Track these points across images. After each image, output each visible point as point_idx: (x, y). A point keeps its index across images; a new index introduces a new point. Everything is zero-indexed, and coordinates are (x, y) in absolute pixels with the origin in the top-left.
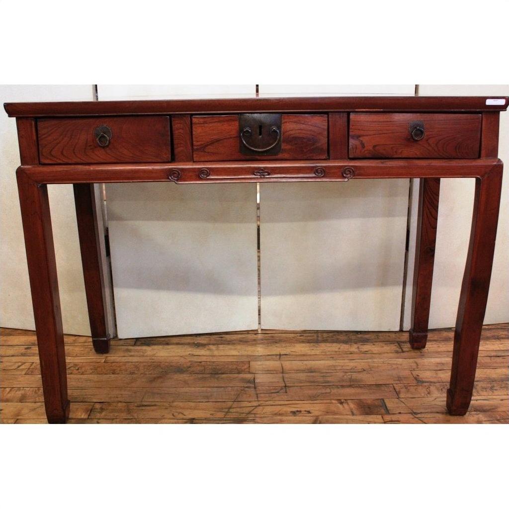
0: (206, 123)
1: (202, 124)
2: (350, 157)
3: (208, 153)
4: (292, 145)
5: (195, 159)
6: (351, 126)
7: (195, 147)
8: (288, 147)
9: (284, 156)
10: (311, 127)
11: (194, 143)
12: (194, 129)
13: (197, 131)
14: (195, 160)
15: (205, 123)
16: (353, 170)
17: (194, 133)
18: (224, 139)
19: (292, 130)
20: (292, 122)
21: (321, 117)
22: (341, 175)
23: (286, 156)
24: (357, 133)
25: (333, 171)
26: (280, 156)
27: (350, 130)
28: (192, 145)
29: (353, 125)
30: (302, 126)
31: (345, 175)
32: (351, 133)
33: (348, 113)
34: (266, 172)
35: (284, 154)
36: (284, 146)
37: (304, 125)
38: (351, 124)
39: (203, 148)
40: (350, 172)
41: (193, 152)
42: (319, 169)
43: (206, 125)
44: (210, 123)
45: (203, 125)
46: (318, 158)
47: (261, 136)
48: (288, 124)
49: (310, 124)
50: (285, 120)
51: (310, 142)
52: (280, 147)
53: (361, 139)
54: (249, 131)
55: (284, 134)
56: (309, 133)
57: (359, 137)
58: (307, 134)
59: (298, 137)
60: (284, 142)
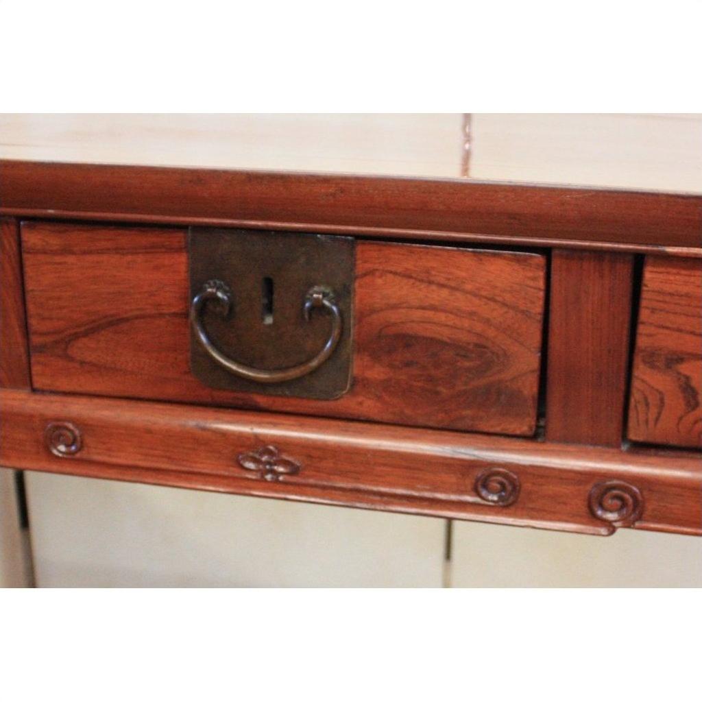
0: (73, 253)
1: (54, 253)
2: (632, 436)
3: (82, 363)
4: (391, 366)
5: (39, 382)
6: (644, 314)
7: (36, 340)
8: (377, 373)
9: (361, 403)
10: (476, 301)
11: (33, 322)
12: (29, 271)
13: (40, 277)
14: (36, 385)
15: (66, 251)
16: (634, 496)
17: (30, 286)
18: (137, 317)
19: (395, 307)
20: (395, 273)
21: (516, 266)
22: (584, 509)
23: (368, 405)
24: (670, 342)
25: (551, 489)
26: (347, 403)
27: (641, 329)
28: (26, 330)
29: (653, 310)
30: (438, 296)
31: (599, 513)
32: (642, 342)
33: (639, 261)
34: (285, 463)
35: (360, 399)
36: (359, 366)
37: (445, 293)
38: (644, 303)
39: (63, 342)
40: (624, 503)
41: (29, 356)
42: (498, 473)
43: (71, 259)
44: (84, 253)
45: (58, 259)
46: (498, 429)
47: (269, 320)
48: (379, 281)
49: (468, 287)
50: (368, 266)
51: (467, 364)
52: (346, 368)
53: (685, 368)
54: (218, 299)
55: (360, 320)
56: (466, 323)
57: (675, 359)
58: (454, 327)
59: (416, 338)
60: (361, 348)
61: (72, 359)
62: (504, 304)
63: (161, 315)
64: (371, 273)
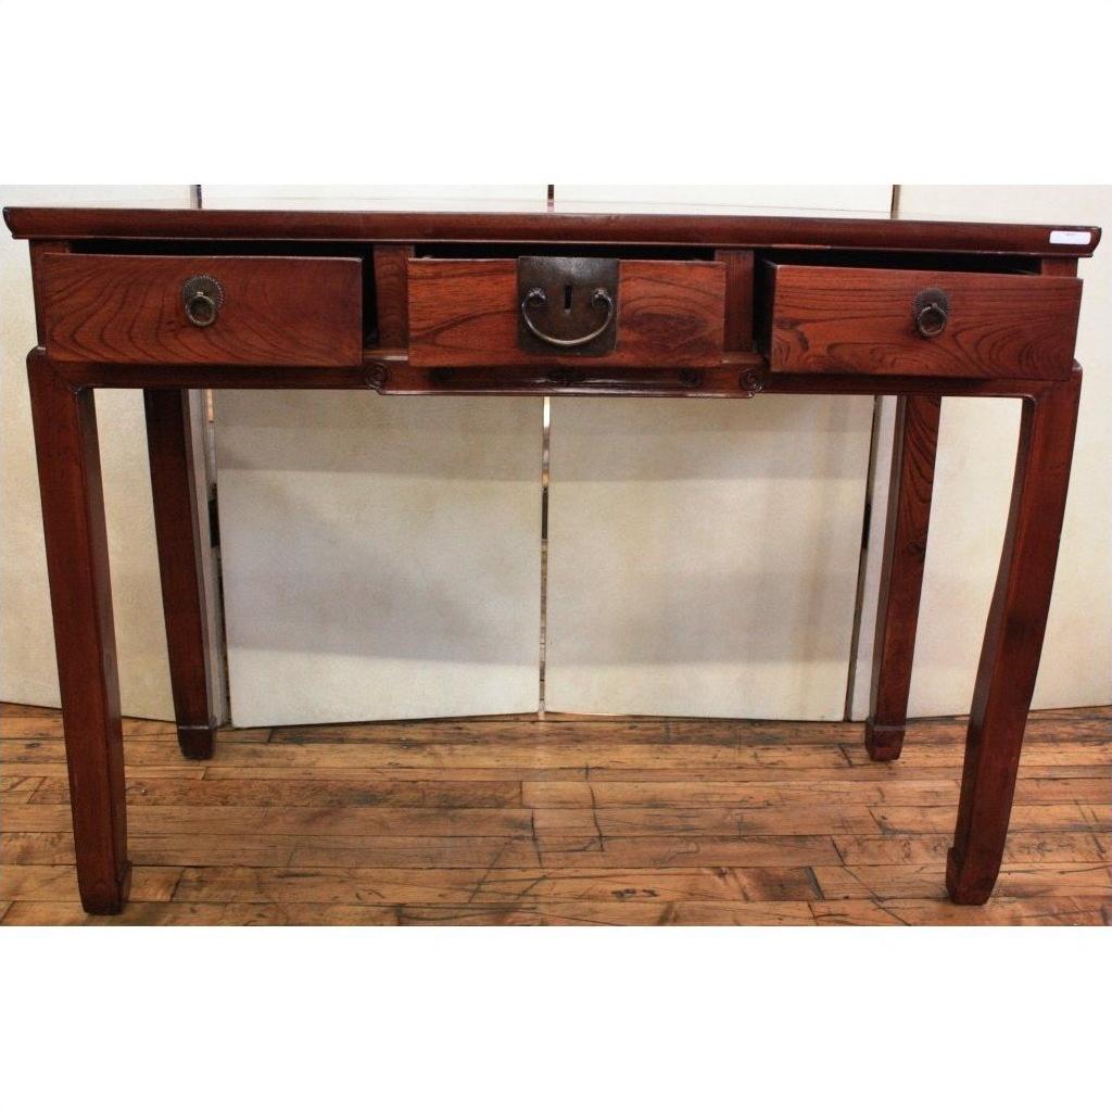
0: (441, 277)
1: (428, 278)
3: (444, 347)
4: (641, 333)
7: (413, 334)
8: (632, 337)
9: (622, 357)
10: (688, 291)
11: (411, 323)
12: (411, 291)
13: (418, 294)
15: (438, 276)
17: (411, 299)
18: (483, 315)
19: (641, 298)
20: (642, 278)
21: (710, 269)
23: (627, 358)
24: (792, 314)
26: (612, 357)
27: (776, 308)
29: (783, 297)
30: (667, 290)
32: (775, 315)
35: (621, 354)
36: (622, 335)
37: (671, 288)
39: (432, 334)
43: (440, 281)
44: (449, 276)
45: (432, 282)
47: (568, 311)
48: (633, 283)
49: (684, 283)
50: (628, 275)
51: (685, 328)
52: (613, 337)
53: (800, 328)
54: (541, 298)
55: (622, 306)
56: (683, 305)
57: (795, 323)
58: (676, 307)
59: (657, 315)
60: (623, 324)
61: (438, 345)
62: (704, 292)
63: (499, 313)
64: (628, 279)
